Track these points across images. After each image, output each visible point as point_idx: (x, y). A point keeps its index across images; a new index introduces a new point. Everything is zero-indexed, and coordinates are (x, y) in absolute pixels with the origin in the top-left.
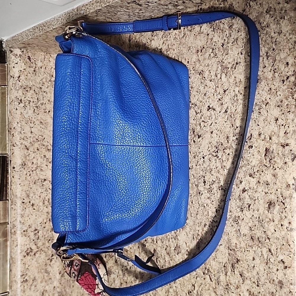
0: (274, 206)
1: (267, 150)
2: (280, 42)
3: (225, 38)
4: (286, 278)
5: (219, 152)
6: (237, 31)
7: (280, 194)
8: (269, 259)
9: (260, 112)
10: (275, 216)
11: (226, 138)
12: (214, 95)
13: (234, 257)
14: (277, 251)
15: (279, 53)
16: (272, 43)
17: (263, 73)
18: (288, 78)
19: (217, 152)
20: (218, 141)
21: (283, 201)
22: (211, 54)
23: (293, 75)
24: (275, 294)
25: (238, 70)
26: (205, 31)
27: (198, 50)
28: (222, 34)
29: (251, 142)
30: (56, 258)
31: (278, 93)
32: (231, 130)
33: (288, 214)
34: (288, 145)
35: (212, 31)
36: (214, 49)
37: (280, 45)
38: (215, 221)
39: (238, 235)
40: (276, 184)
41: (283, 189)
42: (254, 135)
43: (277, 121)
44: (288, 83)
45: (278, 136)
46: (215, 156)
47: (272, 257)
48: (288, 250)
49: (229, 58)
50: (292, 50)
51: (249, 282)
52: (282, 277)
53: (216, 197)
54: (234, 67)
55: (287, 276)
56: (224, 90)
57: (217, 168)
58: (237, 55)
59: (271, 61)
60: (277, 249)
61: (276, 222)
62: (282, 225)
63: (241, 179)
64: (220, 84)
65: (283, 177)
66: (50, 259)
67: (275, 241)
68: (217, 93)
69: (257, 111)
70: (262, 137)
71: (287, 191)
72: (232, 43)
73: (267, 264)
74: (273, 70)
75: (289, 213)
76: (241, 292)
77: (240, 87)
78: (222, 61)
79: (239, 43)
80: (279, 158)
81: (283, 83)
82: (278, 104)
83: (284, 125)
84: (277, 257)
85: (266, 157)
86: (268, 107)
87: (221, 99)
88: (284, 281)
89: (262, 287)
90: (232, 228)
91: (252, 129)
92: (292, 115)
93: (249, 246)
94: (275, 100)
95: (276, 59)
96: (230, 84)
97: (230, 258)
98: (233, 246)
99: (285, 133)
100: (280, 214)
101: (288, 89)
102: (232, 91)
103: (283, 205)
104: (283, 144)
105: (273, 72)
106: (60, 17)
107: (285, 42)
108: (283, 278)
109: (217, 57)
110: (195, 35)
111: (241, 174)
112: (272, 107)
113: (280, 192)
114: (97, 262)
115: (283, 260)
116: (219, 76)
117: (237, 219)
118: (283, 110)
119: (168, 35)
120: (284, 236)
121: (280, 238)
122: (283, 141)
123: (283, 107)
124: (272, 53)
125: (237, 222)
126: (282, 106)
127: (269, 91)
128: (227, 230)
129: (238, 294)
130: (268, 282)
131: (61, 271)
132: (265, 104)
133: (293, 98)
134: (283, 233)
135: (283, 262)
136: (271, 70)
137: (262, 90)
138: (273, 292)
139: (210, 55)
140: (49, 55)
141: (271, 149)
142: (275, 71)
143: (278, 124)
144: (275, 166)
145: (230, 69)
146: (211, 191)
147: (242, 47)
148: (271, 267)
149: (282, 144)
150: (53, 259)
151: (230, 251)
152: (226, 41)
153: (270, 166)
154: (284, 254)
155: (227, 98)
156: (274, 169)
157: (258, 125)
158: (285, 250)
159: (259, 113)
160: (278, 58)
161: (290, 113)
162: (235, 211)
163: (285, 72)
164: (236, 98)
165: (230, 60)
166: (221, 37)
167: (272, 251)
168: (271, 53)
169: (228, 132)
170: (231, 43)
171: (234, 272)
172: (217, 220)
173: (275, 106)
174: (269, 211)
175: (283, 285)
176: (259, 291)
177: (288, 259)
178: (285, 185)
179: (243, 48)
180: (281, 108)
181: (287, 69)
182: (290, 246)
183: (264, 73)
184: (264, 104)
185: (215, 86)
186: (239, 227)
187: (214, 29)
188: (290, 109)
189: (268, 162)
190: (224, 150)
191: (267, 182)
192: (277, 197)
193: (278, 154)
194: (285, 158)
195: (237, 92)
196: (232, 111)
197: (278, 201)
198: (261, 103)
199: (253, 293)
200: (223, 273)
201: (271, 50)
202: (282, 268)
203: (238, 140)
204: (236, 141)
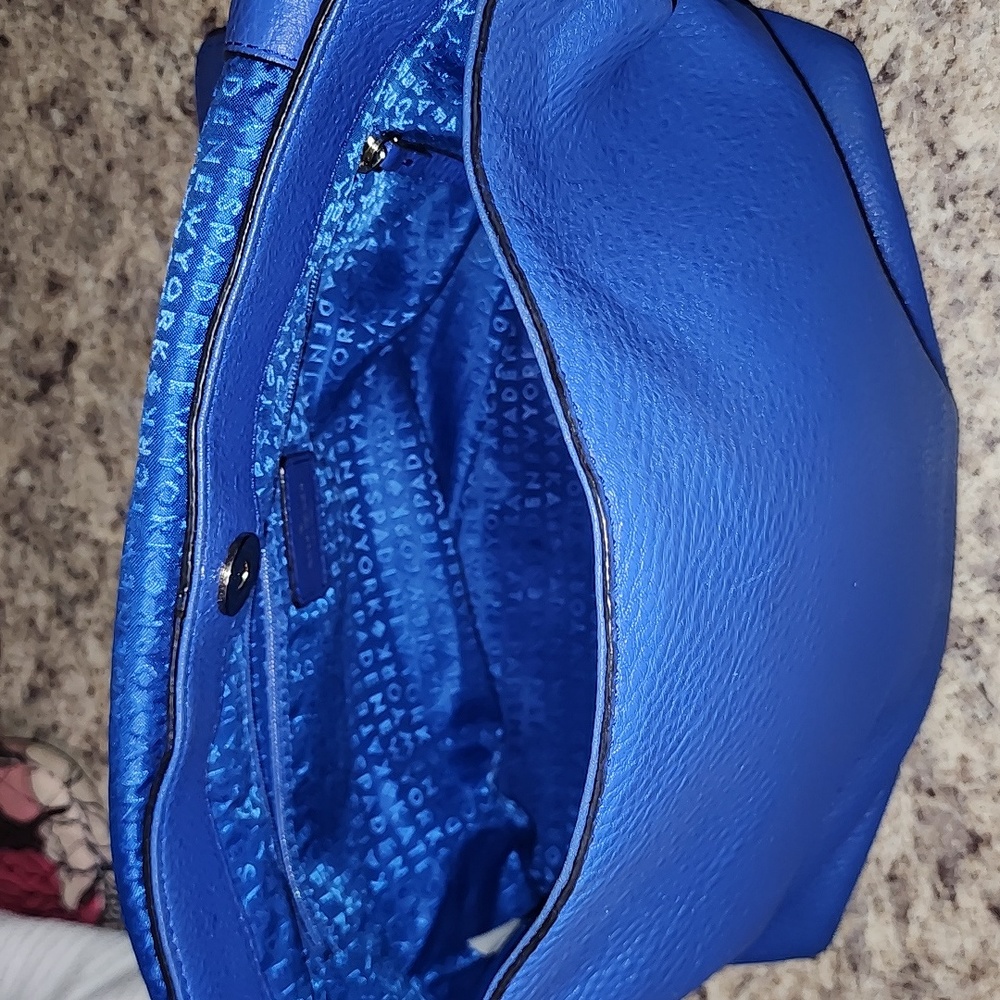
13: (949, 828)
32: (924, 173)
39: (974, 716)
63: (988, 426)
87: (849, 12)
97: (927, 832)
98: (942, 772)
125: (968, 651)
151: (924, 800)
171: (953, 898)
186: (982, 674)
196: (926, 70)
200: (880, 910)
203: (970, 225)
204: (956, 231)
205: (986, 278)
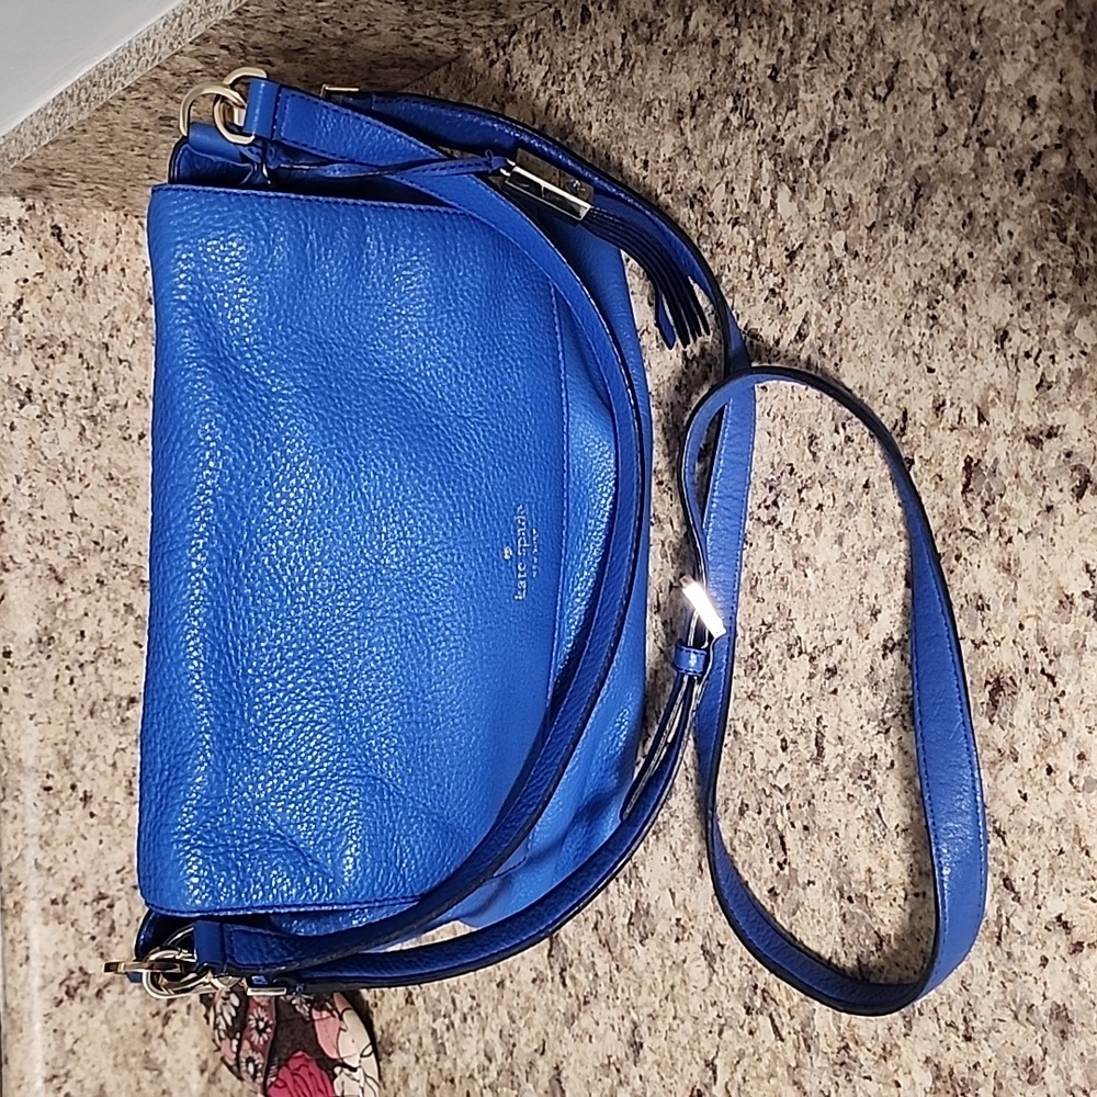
0: (1015, 693)
1: (970, 467)
2: (998, 22)
3: (780, 44)
4: (1082, 994)
5: (780, 504)
6: (827, 10)
7: (1033, 640)
8: (1008, 920)
9: (934, 318)
10: (1018, 735)
11: (807, 441)
12: (749, 278)
13: (864, 930)
14: (1036, 884)
15: (995, 67)
16: (967, 32)
17: (936, 156)
18: (1036, 161)
19: (775, 503)
20: (777, 459)
21: (1049, 670)
22: (732, 117)
23: (1058, 146)
24: (1041, 1065)
25: (839, 162)
26: (704, 32)
27: (680, 111)
28: (769, 32)
29: (907, 443)
30: (184, 1008)
31: (1004, 227)
32: (825, 408)
33: (1071, 719)
34: (1056, 435)
35: (728, 26)
36: (743, 92)
37: (997, 35)
38: (782, 787)
39: (875, 835)
40: (1014, 600)
41: (1044, 619)
42: (914, 414)
43: (1006, 344)
44: (1039, 182)
45: (1014, 402)
46: (769, 523)
47: (1019, 907)
48: (1082, 872)
49: (800, 119)
50: (1049, 45)
51: (933, 1027)
52: (1064, 987)
53: (778, 689)
54: (821, 155)
55: (1083, 985)
56: (787, 249)
57: (776, 568)
58: (831, 104)
59: (967, 101)
60: (1035, 873)
61: (1026, 760)
62: (1050, 770)
64: (774, 227)
65: (1045, 568)
66: (163, 1013)
67: (1028, 839)
68: (763, 268)
69: (924, 315)
70: (950, 414)
71: (1064, 626)
72: (810, 58)
73: (998, 944)
74: (974, 138)
75: (1076, 716)
76: (900, 1072)
77: (852, 228)
78: (774, 137)
79: (837, 54)
80: (1021, 494)
81: (1020, 183)
82: (1005, 272)
83: (1034, 354)
84: (1039, 907)
85: (969, 495)
86: (966, 290)
87: (777, 290)
88: (1075, 1006)
89: (986, 1040)
90: (851, 807)
91: (907, 392)
92: (1062, 309)
93: (920, 874)
94: (992, 257)
95: (987, 90)
96: (812, 222)
97: (848, 932)
98: (856, 882)
99: (1038, 387)
100: (1038, 726)
101: (1042, 206)
102: (819, 250)
103: (1050, 684)
104: (1036, 434)
105: (977, 145)
106: (148, 39)
107: (1019, 14)
108: (1069, 993)
109: (756, 125)
110: (665, 52)
111: (874, 581)
112: (982, 287)
113: (1034, 632)
114: (333, 1004)
115: (1064, 918)
116: (765, 200)
117: (867, 767)
118: (1026, 295)
119: (565, 70)
120: (1062, 815)
121: (1047, 824)
122: (1031, 421)
123: (1025, 279)
124: (968, 70)
125: (868, 782)
126: (1020, 279)
127: (964, 225)
128: (829, 820)
129: (890, 1080)
130: (1007, 1016)
131: (206, 1062)
132: (953, 279)
133: (1064, 241)
134: (1058, 802)
135: (1065, 925)
136: (968, 137)
137: (939, 227)
138: (1031, 1059)
139: (728, 119)
140: (136, 221)
141: (988, 461)
142: (986, 139)
143: (1010, 352)
144: (1006, 529)
145: (806, 162)
146: (761, 668)
147: (850, 68)
148: (1017, 953)
149: (1030, 433)
150: (174, 1012)
151: (845, 903)
152: (787, 55)
153: (989, 530)
154: (1068, 891)
155: (803, 279)
156: (1006, 539)
157: (931, 370)
158: (1070, 875)
159: (931, 322)
160: (992, 86)
161: (1058, 300)
162: (859, 734)
163: (1025, 135)
164: (835, 276)
165: (806, 128)
166: (765, 43)
167: (1018, 885)
168: (962, 72)
169: (814, 418)
170: (804, 62)
172: (789, 780)
173: (994, 281)
174: (996, 718)
175: (1071, 1022)
176: (975, 1059)
177: (1086, 908)
178: (1051, 603)
179: (854, 69)
180: (1019, 286)
181: (1031, 126)
182: (1087, 854)
183: (942, 156)
184: (948, 281)
185: (752, 242)
186: (878, 800)
187: (737, 16)
188: (1053, 286)
189: (979, 517)
190: (800, 491)
191: (981, 597)
192: (1024, 653)
193: (1017, 476)
194: (1044, 487)
195: (839, 253)
196: (823, 331)
197: (1027, 671)
198: (937, 279)
199: (951, 1073)
201: (964, 57)
202: (1063, 951)
203: (854, 444)
204: (846, 450)
205: (866, 486)
